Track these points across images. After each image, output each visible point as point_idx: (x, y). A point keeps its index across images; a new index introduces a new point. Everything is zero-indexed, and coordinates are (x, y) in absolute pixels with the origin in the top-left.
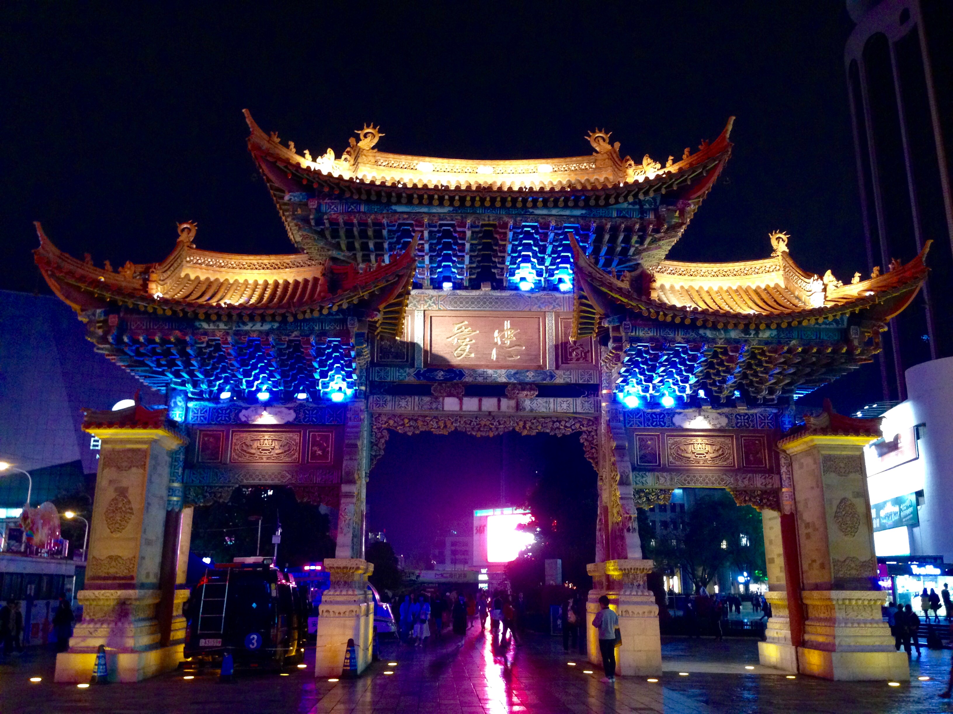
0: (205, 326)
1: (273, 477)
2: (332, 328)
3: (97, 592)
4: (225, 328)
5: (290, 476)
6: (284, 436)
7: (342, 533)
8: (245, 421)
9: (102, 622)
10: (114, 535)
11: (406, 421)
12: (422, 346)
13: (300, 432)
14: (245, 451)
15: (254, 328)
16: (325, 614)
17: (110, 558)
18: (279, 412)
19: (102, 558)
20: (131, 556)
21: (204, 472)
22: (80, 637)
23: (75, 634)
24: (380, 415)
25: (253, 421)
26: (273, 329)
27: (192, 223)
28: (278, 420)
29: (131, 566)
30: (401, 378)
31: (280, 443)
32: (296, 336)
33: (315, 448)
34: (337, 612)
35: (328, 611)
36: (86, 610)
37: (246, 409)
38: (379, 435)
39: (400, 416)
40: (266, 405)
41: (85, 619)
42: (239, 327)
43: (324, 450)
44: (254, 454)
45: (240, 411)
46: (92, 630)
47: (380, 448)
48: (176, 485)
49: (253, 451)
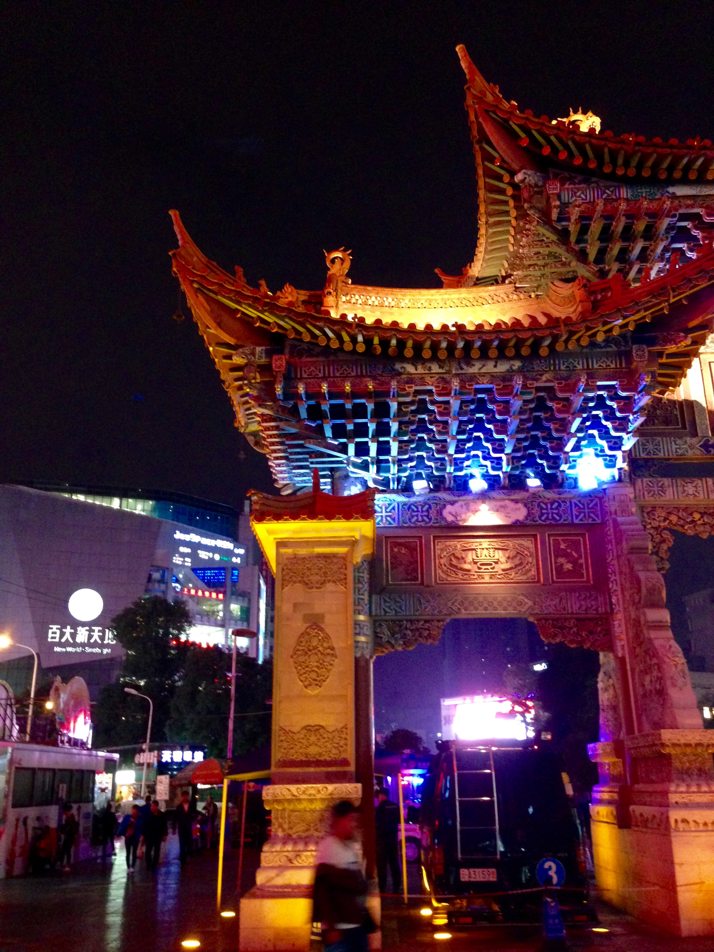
0: (410, 369)
1: (505, 604)
2: (604, 365)
3: (293, 788)
4: (441, 371)
5: (530, 603)
6: (510, 543)
7: (674, 685)
8: (452, 521)
9: (306, 840)
10: (309, 691)
11: (697, 516)
12: (704, 405)
13: (535, 536)
14: (456, 567)
15: (483, 370)
16: (681, 826)
17: (308, 728)
18: (502, 507)
19: (296, 729)
20: (340, 725)
21: (400, 597)
22: (272, 868)
23: (263, 864)
24: (654, 508)
25: (465, 520)
26: (513, 371)
27: (344, 251)
28: (502, 520)
29: (342, 743)
30: (680, 452)
31: (507, 554)
32: (548, 381)
33: (562, 560)
34: (701, 821)
35: (684, 821)
36: (277, 818)
37: (452, 503)
38: (658, 539)
39: (685, 509)
40: (483, 496)
41: (276, 836)
42: (462, 369)
43: (574, 562)
44: (469, 571)
45: (444, 506)
46: (291, 855)
47: (662, 559)
48: (362, 617)
49: (467, 566)
